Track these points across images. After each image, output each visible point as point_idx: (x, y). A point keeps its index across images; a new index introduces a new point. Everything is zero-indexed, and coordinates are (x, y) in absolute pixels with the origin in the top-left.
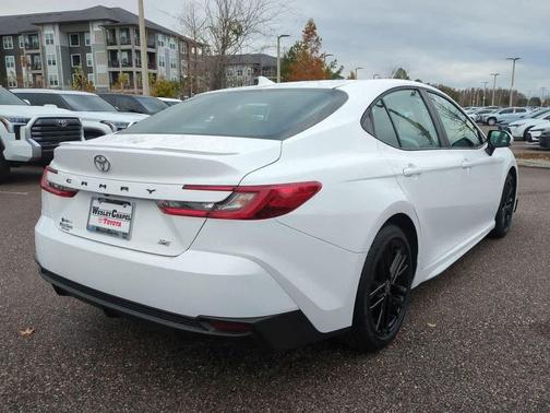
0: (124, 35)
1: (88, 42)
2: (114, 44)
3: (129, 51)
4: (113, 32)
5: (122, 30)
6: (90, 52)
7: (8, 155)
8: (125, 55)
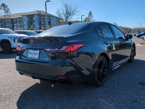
0: (43, 17)
1: (34, 19)
2: (41, 20)
3: (44, 21)
4: (40, 16)
5: (42, 16)
6: (34, 22)
7: (12, 46)
8: (43, 22)
